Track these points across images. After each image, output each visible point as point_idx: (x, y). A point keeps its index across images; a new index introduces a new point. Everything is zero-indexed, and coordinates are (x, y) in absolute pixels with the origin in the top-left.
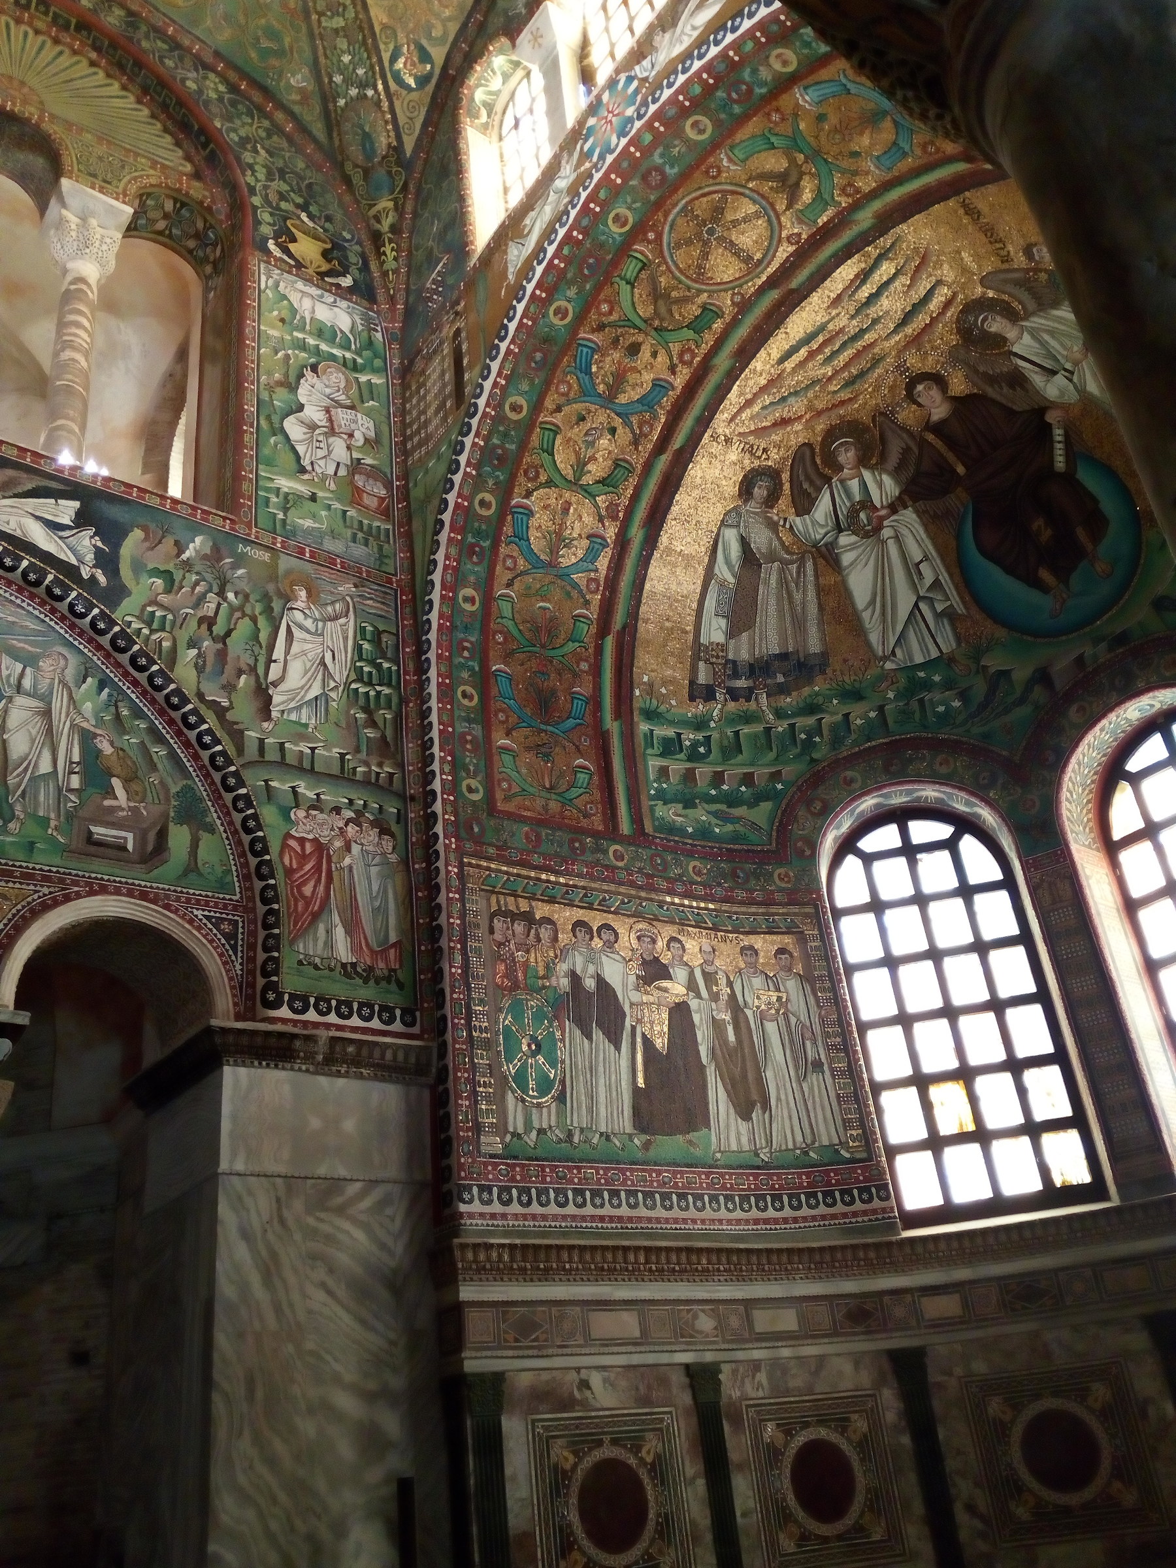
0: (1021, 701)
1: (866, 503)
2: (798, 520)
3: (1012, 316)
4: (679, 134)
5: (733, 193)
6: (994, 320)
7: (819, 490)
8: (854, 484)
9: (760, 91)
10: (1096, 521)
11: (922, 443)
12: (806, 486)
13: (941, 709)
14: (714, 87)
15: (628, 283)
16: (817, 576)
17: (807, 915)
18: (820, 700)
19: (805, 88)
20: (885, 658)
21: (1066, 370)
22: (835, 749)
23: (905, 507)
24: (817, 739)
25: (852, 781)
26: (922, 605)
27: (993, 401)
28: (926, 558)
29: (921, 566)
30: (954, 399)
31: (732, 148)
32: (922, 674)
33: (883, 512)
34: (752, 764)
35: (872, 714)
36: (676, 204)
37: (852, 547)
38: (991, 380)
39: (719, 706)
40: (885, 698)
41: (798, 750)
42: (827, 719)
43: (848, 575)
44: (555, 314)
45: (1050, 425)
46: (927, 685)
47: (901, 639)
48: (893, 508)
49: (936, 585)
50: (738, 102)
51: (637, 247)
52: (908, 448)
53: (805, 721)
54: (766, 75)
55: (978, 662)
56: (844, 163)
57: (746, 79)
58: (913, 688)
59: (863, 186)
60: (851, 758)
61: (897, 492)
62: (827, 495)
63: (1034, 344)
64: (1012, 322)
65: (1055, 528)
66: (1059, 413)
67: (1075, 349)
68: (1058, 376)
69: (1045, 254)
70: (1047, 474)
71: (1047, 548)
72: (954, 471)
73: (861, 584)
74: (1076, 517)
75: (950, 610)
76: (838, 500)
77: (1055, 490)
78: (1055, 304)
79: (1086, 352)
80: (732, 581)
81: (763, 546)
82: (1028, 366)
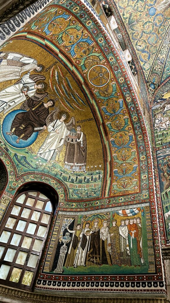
1: (28, 90)
2: (29, 75)
4: (122, 76)
5: (107, 82)
7: (34, 80)
8: (33, 87)
9: (124, 93)
10: (26, 138)
11: (40, 102)
12: (36, 78)
14: (128, 86)
15: (99, 56)
16: (15, 79)
19: (122, 101)
21: (54, 129)
23: (26, 98)
26: (6, 103)
27: (47, 116)
29: (14, 102)
30: (48, 108)
31: (116, 84)
33: (26, 93)
36: (109, 70)
37: (19, 87)
38: (52, 116)
43: (14, 86)
44: (101, 39)
45: (43, 126)
48: (26, 95)
49: (10, 106)
50: (124, 89)
51: (105, 60)
52: (39, 99)
54: (127, 95)
56: (106, 103)
57: (127, 92)
59: (100, 104)
61: (30, 96)
62: (32, 82)
63: (59, 124)
64: (64, 121)
65: (23, 129)
66: (46, 128)
67: (59, 131)
68: (53, 128)
69: (78, 129)
70: (33, 127)
71: (19, 129)
72: (33, 108)
73: (11, 89)
74: (26, 133)
75: (5, 110)
76: (31, 84)
77: (31, 128)
78: (68, 129)
79: (58, 133)
80: (21, 60)
81: (25, 68)
82: (55, 123)
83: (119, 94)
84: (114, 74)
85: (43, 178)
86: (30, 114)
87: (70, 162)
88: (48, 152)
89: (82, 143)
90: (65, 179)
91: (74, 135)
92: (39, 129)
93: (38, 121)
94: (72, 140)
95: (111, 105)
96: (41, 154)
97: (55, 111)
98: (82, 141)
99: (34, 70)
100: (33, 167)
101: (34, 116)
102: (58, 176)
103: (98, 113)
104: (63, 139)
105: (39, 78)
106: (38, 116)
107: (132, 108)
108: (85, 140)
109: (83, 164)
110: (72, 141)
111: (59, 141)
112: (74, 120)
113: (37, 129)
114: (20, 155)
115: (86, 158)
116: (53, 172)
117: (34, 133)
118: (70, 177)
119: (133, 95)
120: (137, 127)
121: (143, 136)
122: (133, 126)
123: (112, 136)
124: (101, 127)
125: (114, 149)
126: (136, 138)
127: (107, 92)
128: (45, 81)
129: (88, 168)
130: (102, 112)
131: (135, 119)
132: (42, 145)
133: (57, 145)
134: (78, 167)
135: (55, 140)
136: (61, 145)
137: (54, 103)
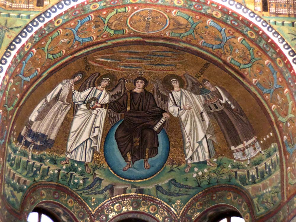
0: (101, 193)
1: (96, 100)
3: (182, 86)
5: (165, 17)
6: (176, 83)
7: (89, 87)
8: (99, 92)
9: (202, 11)
10: (154, 151)
11: (125, 94)
12: (88, 84)
13: (76, 181)
14: (195, 2)
15: (117, 12)
16: (68, 113)
18: (44, 157)
19: (213, 21)
21: (180, 108)
22: (41, 179)
23: (105, 108)
24: (38, 172)
25: (43, 195)
26: (88, 141)
27: (154, 99)
28: (99, 127)
29: (96, 129)
30: (145, 90)
31: (179, 11)
32: (76, 165)
33: (99, 105)
34: (21, 174)
35: (56, 171)
36: (150, 8)
37: (83, 110)
38: (159, 93)
39: (21, 146)
40: (62, 167)
41: (32, 174)
42: (44, 166)
43: (76, 118)
45: (162, 116)
46: (75, 170)
47: (77, 149)
48: (102, 106)
49: (96, 137)
50: (195, 8)
51: (129, 7)
52: (121, 93)
53: (38, 164)
54: (209, 11)
55: (94, 171)
56: (197, 36)
57: (204, 8)
58: (72, 169)
59: (192, 42)
60: (45, 185)
61: (107, 102)
62: (90, 90)
63: (179, 96)
64: (180, 87)
65: (141, 144)
66: (168, 116)
67: (188, 106)
68: (177, 107)
69: (208, 85)
70: (150, 128)
71: (135, 148)
72: (127, 108)
73: (77, 123)
74: (149, 145)
75: (95, 148)
76: (91, 93)
77: (149, 134)
78: (196, 94)
79: (190, 109)
80: (49, 101)
81: (63, 95)
82: (172, 99)
83: (198, 17)
84: (161, 5)
85: (214, 198)
86: (131, 118)
87: (238, 144)
88: (200, 147)
89: (229, 103)
90: (243, 180)
91: (211, 97)
92: (161, 124)
93: (149, 117)
94: (215, 105)
95: (206, 35)
96: (191, 157)
97: (157, 85)
98: (227, 100)
99: (75, 84)
100: (193, 188)
101: (139, 115)
102: (234, 181)
103: (204, 52)
104: (202, 113)
105: (92, 79)
106: (142, 111)
107: (233, 22)
108: (230, 97)
109: (254, 139)
110: (217, 108)
111: (201, 119)
112: (191, 78)
113: (158, 127)
114: (164, 182)
115: (251, 126)
116: (225, 177)
117: (159, 135)
118: (248, 172)
119: (216, 6)
120: (265, 46)
121: (281, 58)
122: (259, 47)
123: (250, 76)
124: (227, 68)
125: (267, 97)
126: (277, 66)
127: (182, 25)
128: (102, 74)
129: (263, 144)
130: (207, 48)
131: (252, 34)
132: (184, 142)
133: (203, 126)
134: (251, 148)
135: (195, 122)
136: (207, 123)
137: (144, 80)
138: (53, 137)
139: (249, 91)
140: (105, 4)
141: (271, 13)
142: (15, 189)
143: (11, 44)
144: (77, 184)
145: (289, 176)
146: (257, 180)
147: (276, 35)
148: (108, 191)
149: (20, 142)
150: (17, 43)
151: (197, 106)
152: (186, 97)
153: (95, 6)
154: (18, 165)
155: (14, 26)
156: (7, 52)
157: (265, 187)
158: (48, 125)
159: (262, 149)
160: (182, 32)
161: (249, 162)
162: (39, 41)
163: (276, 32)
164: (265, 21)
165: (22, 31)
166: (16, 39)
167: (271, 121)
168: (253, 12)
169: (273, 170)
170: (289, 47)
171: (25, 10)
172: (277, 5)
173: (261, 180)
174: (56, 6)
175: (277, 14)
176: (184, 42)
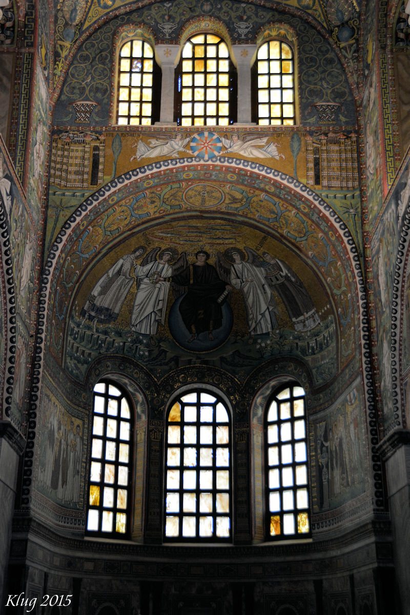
0: (167, 364)
1: (159, 274)
2: (139, 267)
3: (243, 258)
4: (226, 174)
6: (237, 255)
7: (151, 261)
8: (161, 266)
9: (256, 186)
10: (218, 324)
11: (188, 267)
12: (149, 258)
13: (141, 353)
14: (247, 176)
15: (171, 188)
16: (131, 287)
17: (86, 414)
18: (109, 330)
19: (267, 195)
20: (133, 326)
21: (242, 280)
22: (106, 352)
23: (169, 281)
24: (103, 345)
25: (108, 367)
26: (153, 314)
27: (216, 272)
28: (163, 300)
29: (160, 302)
30: (207, 263)
31: (233, 186)
32: (141, 337)
33: (162, 279)
34: (85, 347)
35: (121, 344)
36: (204, 183)
37: (146, 284)
38: (221, 266)
39: (85, 320)
40: (127, 340)
41: (97, 347)
42: (109, 339)
43: (140, 291)
44: (147, 183)
45: (225, 289)
47: (141, 321)
48: (165, 280)
49: (161, 310)
50: (248, 182)
51: (184, 183)
53: (102, 337)
54: (262, 186)
55: (159, 343)
56: (252, 210)
57: (257, 182)
58: (137, 341)
59: (249, 215)
60: (111, 357)
61: (170, 275)
62: (152, 265)
63: (241, 268)
64: (241, 260)
65: (205, 316)
66: (231, 288)
67: (250, 278)
68: (239, 280)
69: (268, 258)
70: (214, 300)
72: (190, 281)
73: (141, 296)
74: (213, 318)
75: (160, 321)
76: (153, 267)
77: (213, 306)
78: (257, 266)
79: (252, 281)
80: (111, 276)
81: (125, 270)
82: (234, 271)
83: (252, 191)
84: (215, 181)
85: (276, 369)
86: (195, 291)
87: (299, 316)
88: (263, 319)
89: (289, 275)
90: (304, 351)
93: (213, 289)
94: (276, 277)
95: (261, 208)
96: (254, 329)
97: (219, 258)
98: (287, 272)
99: (136, 259)
101: (202, 288)
102: (295, 352)
103: (262, 226)
104: (264, 285)
105: (153, 254)
106: (205, 283)
107: (286, 196)
108: (289, 269)
109: (313, 311)
110: (278, 280)
111: (263, 291)
112: (251, 250)
114: (228, 353)
115: (311, 299)
116: (287, 348)
117: (223, 307)
118: (308, 343)
119: (268, 180)
120: (317, 219)
121: (332, 231)
122: (313, 221)
123: (306, 250)
124: (284, 241)
125: (323, 270)
126: (329, 240)
127: (237, 199)
128: (163, 248)
129: (321, 316)
130: (264, 222)
131: (305, 208)
132: (247, 315)
133: (265, 299)
134: (311, 319)
135: (258, 294)
136: (269, 296)
137: (205, 253)
138: (116, 311)
139: (307, 264)
140: (158, 180)
141: (322, 187)
142: (79, 362)
143: (66, 223)
144: (141, 356)
145: (343, 348)
146: (316, 352)
147: (327, 209)
148: (173, 362)
149: (84, 316)
150: (71, 222)
151: (259, 279)
152: (248, 270)
153: (149, 183)
154: (82, 339)
155: (69, 205)
156: (62, 230)
157: (323, 358)
158: (112, 300)
159: (321, 321)
160: (238, 206)
161: (309, 334)
162: (95, 219)
163: (328, 206)
164: (317, 195)
165: (77, 210)
166: (72, 218)
167: (327, 293)
168: (305, 186)
169: (330, 342)
170: (341, 220)
171: (79, 189)
172: (330, 178)
173: (320, 352)
174: (109, 184)
175: (329, 187)
176: (241, 216)
